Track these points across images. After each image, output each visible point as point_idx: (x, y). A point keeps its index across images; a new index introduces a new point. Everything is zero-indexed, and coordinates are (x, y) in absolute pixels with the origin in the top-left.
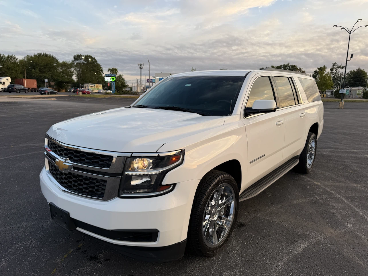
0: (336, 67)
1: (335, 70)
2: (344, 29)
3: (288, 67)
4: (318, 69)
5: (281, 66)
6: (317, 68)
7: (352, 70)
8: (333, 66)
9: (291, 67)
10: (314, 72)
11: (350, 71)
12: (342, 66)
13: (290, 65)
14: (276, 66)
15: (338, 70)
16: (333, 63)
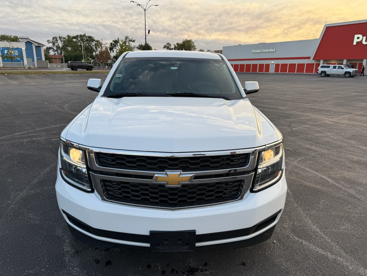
0: (128, 40)
1: (128, 43)
2: (139, 5)
3: (85, 38)
4: (114, 41)
5: (78, 36)
6: (112, 41)
7: (141, 44)
8: (126, 39)
9: (88, 37)
10: (110, 45)
11: (139, 45)
12: (133, 40)
13: (86, 35)
14: (72, 36)
15: (130, 43)
16: (126, 36)
